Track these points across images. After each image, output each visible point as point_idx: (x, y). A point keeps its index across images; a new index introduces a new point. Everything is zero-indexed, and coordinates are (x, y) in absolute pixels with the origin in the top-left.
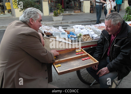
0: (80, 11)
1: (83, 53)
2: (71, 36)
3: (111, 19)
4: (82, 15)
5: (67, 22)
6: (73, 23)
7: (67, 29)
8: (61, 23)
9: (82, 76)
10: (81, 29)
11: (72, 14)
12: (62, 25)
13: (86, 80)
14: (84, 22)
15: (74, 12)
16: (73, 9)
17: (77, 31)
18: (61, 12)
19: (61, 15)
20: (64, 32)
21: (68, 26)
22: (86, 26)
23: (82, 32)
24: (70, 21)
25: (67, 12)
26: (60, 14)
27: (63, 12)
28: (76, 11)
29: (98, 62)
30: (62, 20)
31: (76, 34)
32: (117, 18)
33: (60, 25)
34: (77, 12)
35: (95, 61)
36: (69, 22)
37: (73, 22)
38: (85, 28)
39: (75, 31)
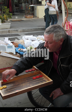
0: (32, 16)
1: (34, 70)
2: (19, 49)
3: (52, 33)
4: (35, 21)
5: (17, 30)
6: (24, 32)
7: (15, 41)
8: (9, 31)
9: (35, 99)
10: (32, 41)
11: (23, 19)
12: (10, 34)
13: (39, 103)
14: (38, 30)
15: (26, 17)
16: (24, 13)
17: (27, 43)
18: (9, 17)
19: (9, 21)
20: (12, 44)
21: (18, 35)
22: (39, 36)
23: (33, 45)
24: (20, 29)
25: (17, 17)
26: (7, 20)
27: (10, 17)
28: (28, 16)
29: (51, 80)
30: (10, 28)
31: (26, 47)
32: (60, 32)
33: (8, 34)
34: (30, 18)
35: (48, 80)
36: (19, 31)
37: (24, 30)
38: (37, 39)
39: (25, 43)
